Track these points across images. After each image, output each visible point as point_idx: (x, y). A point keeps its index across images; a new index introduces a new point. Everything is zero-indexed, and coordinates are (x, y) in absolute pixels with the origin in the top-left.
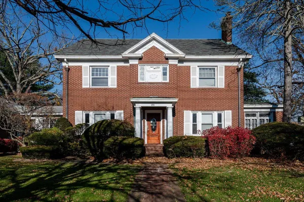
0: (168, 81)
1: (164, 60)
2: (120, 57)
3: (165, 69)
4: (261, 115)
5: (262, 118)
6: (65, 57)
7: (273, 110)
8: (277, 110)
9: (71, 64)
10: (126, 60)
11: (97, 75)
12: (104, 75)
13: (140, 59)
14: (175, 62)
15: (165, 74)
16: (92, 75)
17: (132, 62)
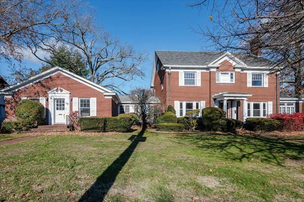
0: (234, 82)
1: (232, 69)
2: (206, 66)
3: (232, 74)
4: (288, 105)
5: (288, 106)
6: (170, 66)
7: (297, 102)
8: (300, 102)
9: (172, 70)
10: (208, 69)
11: (187, 77)
12: (191, 78)
13: (218, 68)
14: (240, 70)
15: (232, 78)
16: (185, 78)
17: (212, 70)
